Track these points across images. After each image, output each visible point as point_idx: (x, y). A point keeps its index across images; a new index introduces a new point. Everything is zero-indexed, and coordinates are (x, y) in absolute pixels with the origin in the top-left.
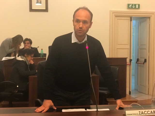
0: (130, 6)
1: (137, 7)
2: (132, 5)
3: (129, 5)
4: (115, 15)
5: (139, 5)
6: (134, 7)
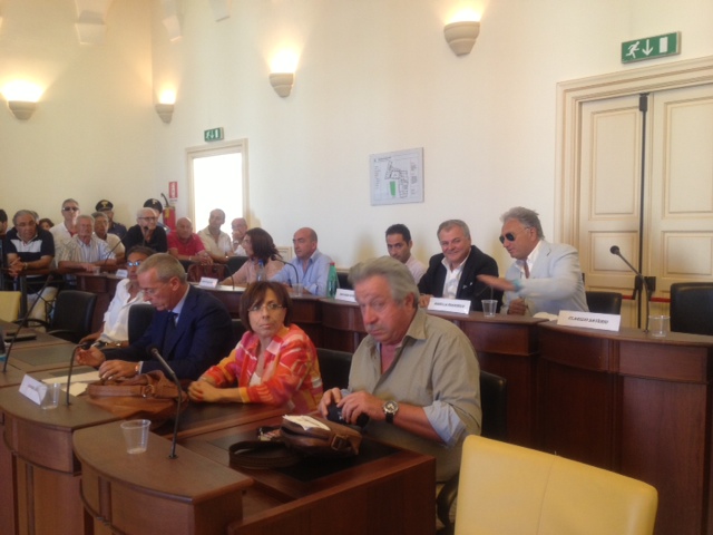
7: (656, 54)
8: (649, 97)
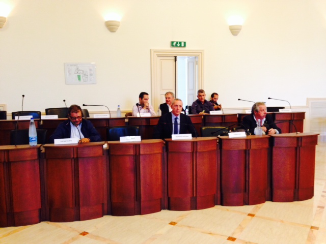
0: (175, 44)
1: (183, 45)
2: (177, 43)
3: (172, 43)
4: (157, 55)
5: (185, 43)
6: (179, 45)
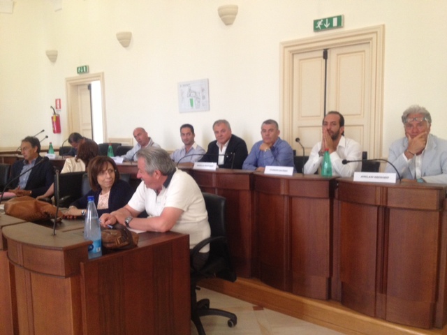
7: (331, 27)
8: (328, 51)
